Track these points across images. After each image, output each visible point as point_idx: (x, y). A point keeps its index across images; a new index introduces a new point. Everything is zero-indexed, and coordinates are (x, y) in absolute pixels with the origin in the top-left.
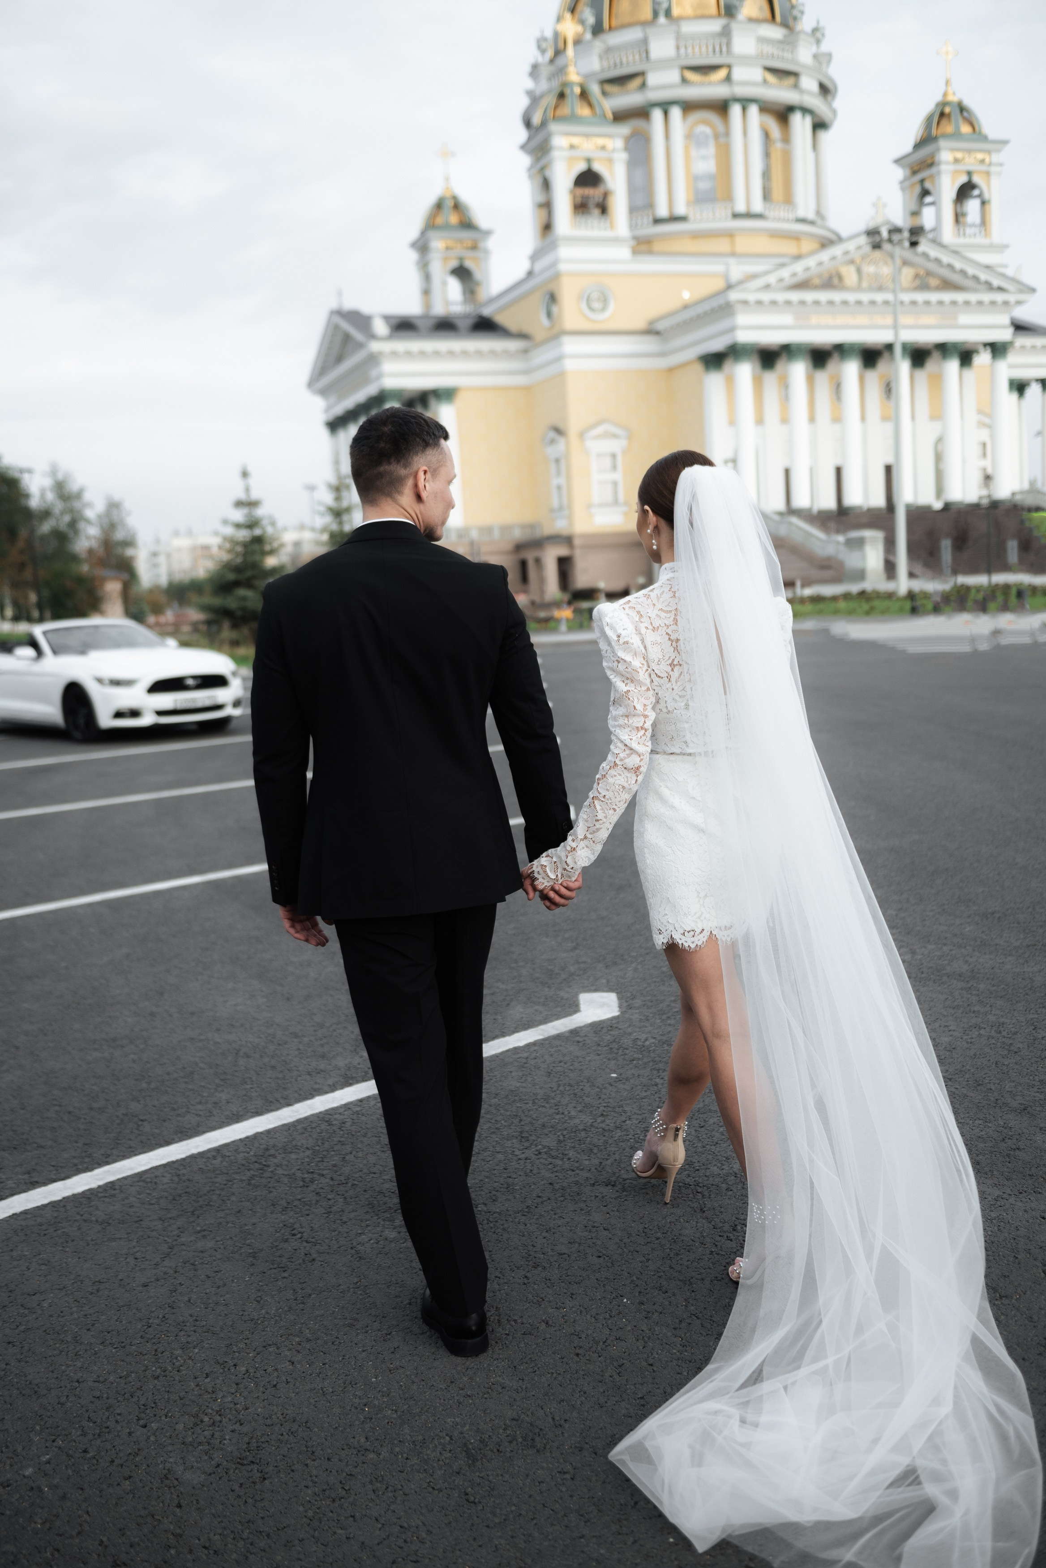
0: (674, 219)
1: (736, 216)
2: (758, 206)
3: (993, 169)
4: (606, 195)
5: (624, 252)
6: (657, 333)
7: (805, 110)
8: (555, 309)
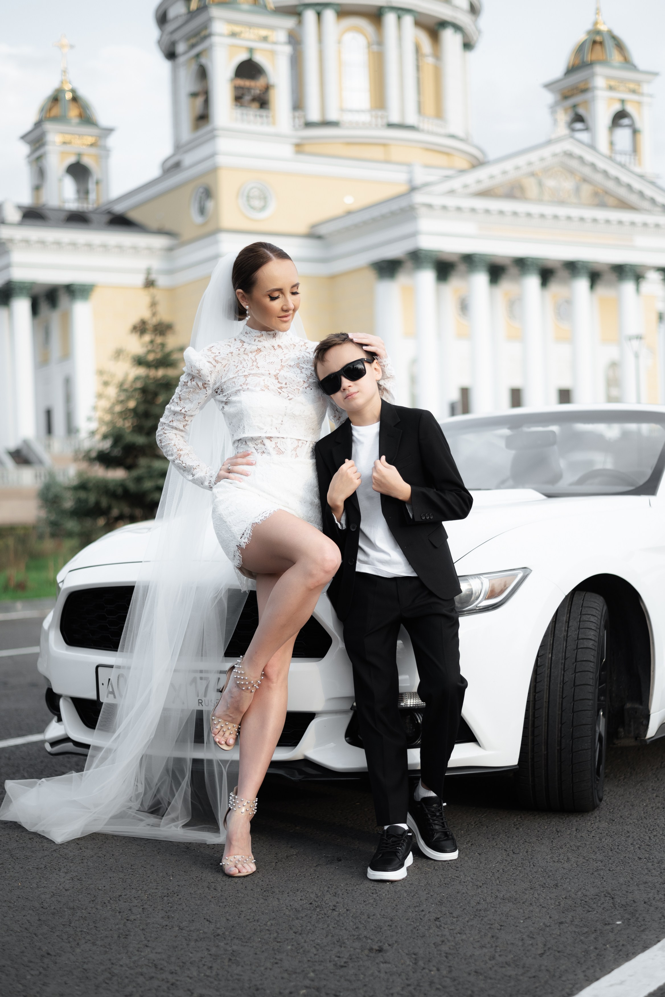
0: (326, 124)
1: (390, 126)
2: (411, 119)
3: (645, 99)
4: (267, 88)
5: (287, 150)
6: (319, 237)
7: (457, 28)
8: (210, 205)
